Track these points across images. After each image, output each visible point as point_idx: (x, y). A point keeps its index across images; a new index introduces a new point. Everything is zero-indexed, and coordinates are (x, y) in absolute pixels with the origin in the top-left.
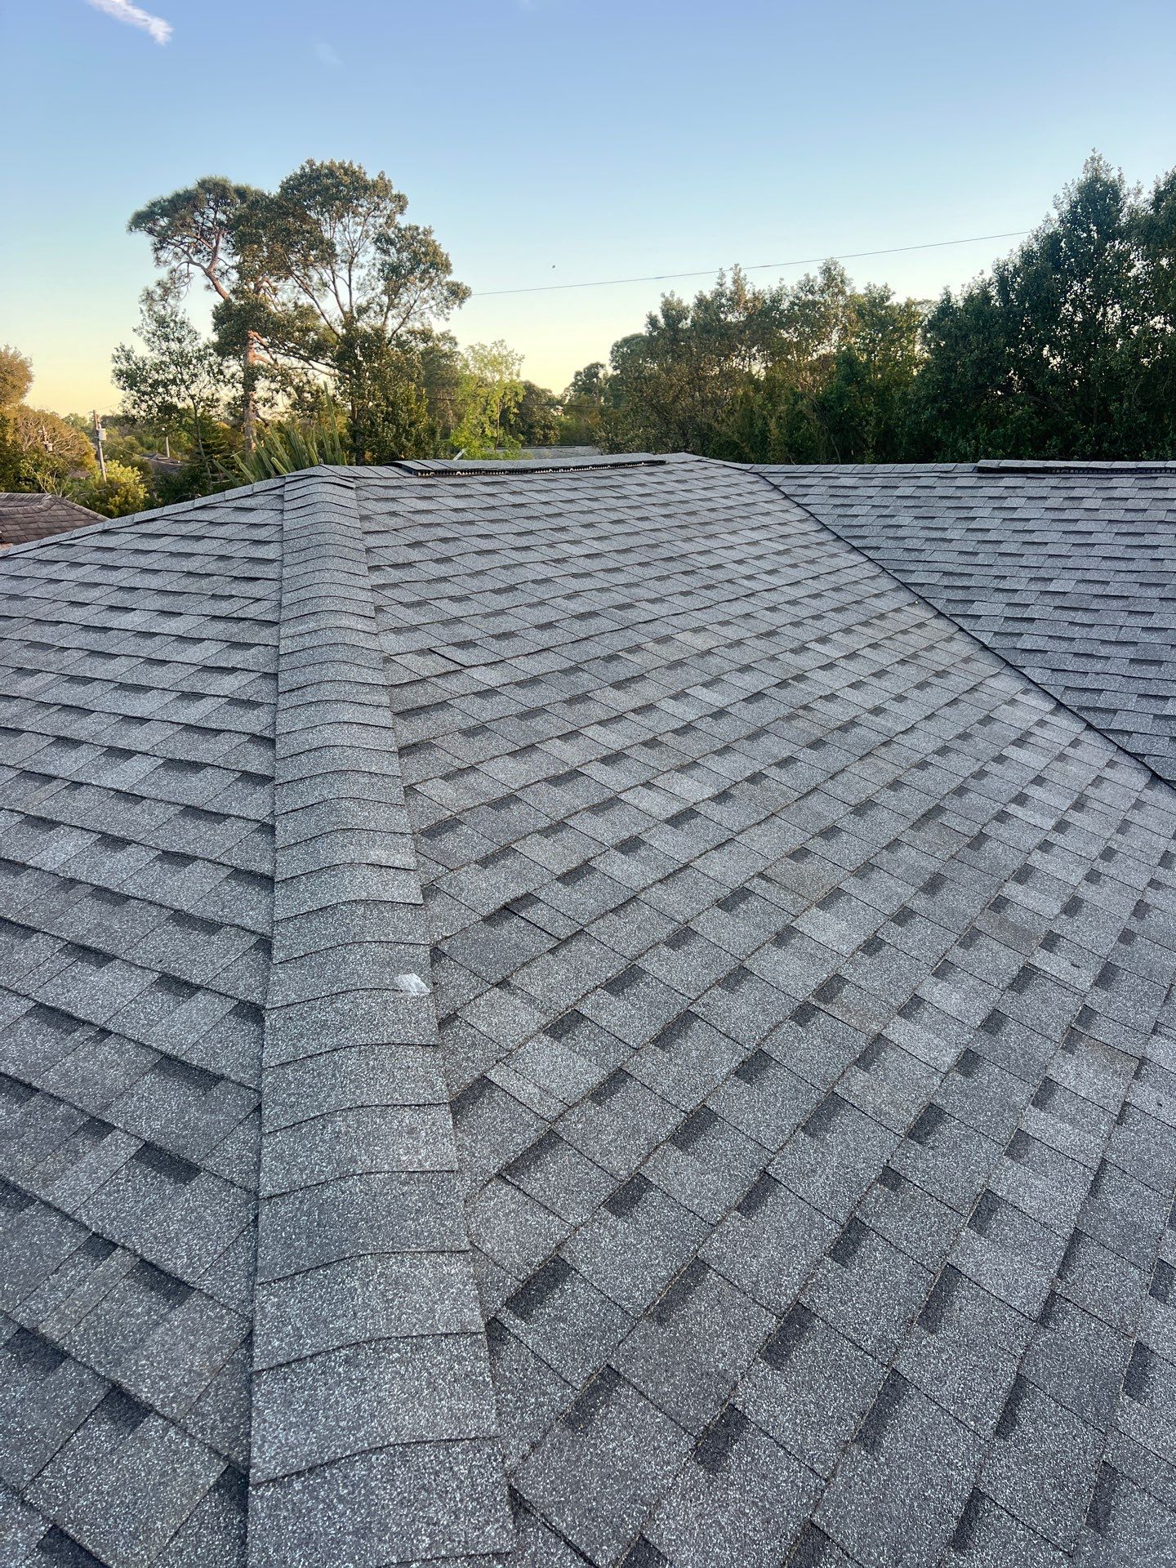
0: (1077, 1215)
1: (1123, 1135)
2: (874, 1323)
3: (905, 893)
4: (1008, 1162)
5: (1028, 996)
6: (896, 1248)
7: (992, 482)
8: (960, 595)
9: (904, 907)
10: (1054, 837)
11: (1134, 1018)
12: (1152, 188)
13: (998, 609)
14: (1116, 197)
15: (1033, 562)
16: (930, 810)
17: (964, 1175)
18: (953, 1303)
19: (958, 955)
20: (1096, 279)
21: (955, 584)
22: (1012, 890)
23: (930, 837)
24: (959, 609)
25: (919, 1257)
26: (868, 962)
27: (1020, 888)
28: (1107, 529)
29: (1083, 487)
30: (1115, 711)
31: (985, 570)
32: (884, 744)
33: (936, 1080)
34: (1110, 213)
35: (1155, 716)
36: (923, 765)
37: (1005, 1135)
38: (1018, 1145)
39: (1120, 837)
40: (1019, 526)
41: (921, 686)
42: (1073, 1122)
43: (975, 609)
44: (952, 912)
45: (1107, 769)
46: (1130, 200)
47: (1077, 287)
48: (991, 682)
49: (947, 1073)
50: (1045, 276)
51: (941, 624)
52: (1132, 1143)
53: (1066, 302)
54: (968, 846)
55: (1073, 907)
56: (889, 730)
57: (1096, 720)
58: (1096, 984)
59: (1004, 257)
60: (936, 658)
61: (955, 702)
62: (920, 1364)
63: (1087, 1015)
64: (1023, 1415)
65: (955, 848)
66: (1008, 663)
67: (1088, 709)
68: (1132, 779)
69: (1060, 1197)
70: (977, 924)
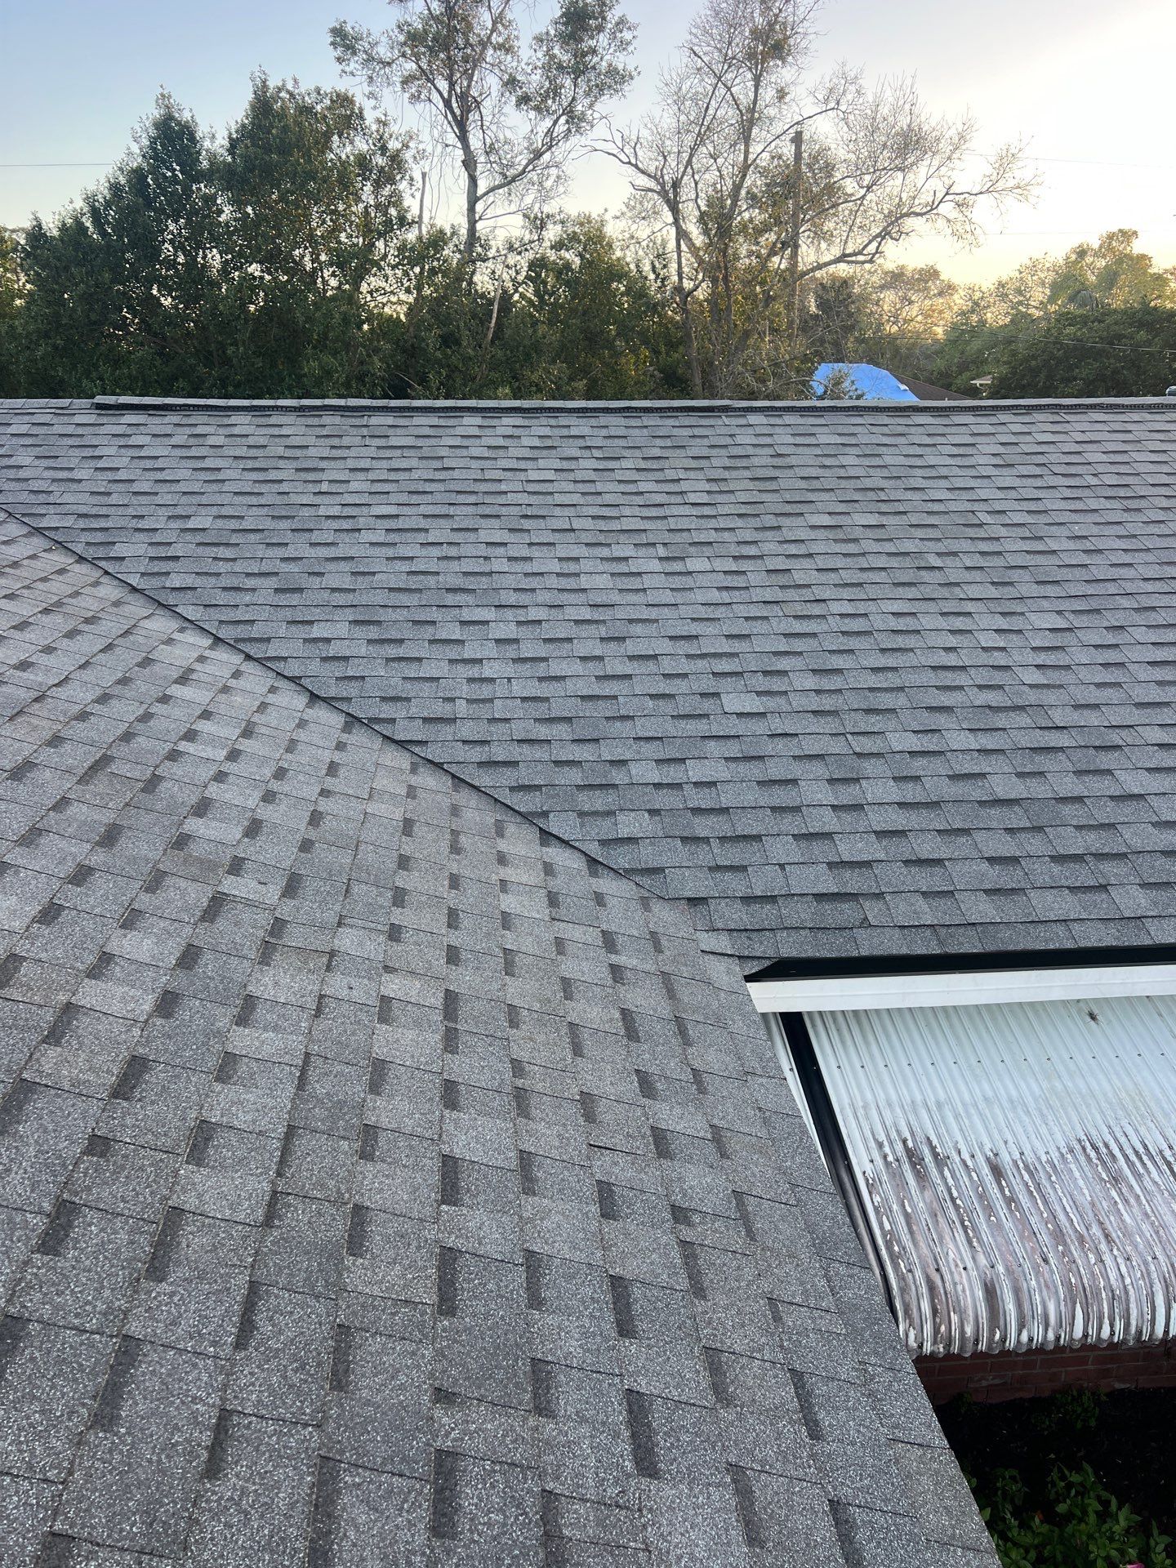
0: (289, 1113)
1: (323, 1024)
2: (97, 1299)
3: (80, 851)
4: (218, 1087)
5: (221, 924)
6: (112, 1213)
7: (114, 420)
8: (99, 537)
9: (80, 866)
10: (228, 767)
11: (321, 917)
12: (226, 134)
13: (141, 549)
14: (192, 138)
15: (168, 499)
16: (96, 761)
17: (175, 1115)
18: (179, 1243)
19: (145, 901)
20: (189, 221)
21: (92, 526)
22: (194, 825)
23: (101, 788)
24: (101, 552)
25: (138, 1213)
26: (46, 932)
27: (201, 821)
28: (234, 465)
29: (204, 424)
30: (268, 640)
31: (121, 511)
32: (36, 700)
33: (136, 1032)
34: (191, 154)
35: (305, 640)
36: (83, 716)
37: (212, 1062)
38: (226, 1068)
39: (289, 756)
40: (149, 464)
41: (71, 634)
42: (276, 1028)
43: (118, 550)
44: (134, 860)
45: (270, 695)
46: (207, 144)
47: (172, 227)
48: (146, 624)
49: (146, 1021)
50: (138, 211)
51: (84, 568)
52: (331, 1030)
53: (164, 241)
54: (143, 790)
55: (253, 829)
56: (41, 684)
57: (253, 650)
58: (283, 895)
59: (92, 188)
60: (83, 604)
61: (109, 647)
62: (151, 1318)
63: (279, 926)
64: (260, 1319)
65: (129, 795)
66: (160, 604)
67: (243, 640)
68: (291, 701)
69: (270, 1102)
70: (161, 866)
